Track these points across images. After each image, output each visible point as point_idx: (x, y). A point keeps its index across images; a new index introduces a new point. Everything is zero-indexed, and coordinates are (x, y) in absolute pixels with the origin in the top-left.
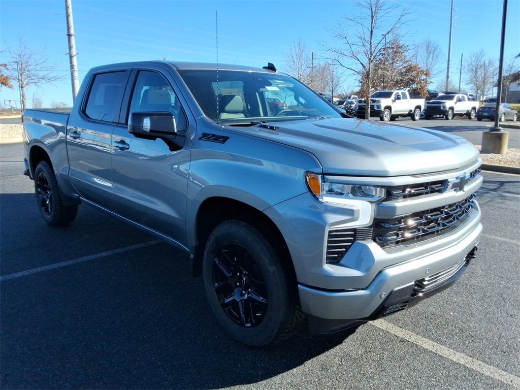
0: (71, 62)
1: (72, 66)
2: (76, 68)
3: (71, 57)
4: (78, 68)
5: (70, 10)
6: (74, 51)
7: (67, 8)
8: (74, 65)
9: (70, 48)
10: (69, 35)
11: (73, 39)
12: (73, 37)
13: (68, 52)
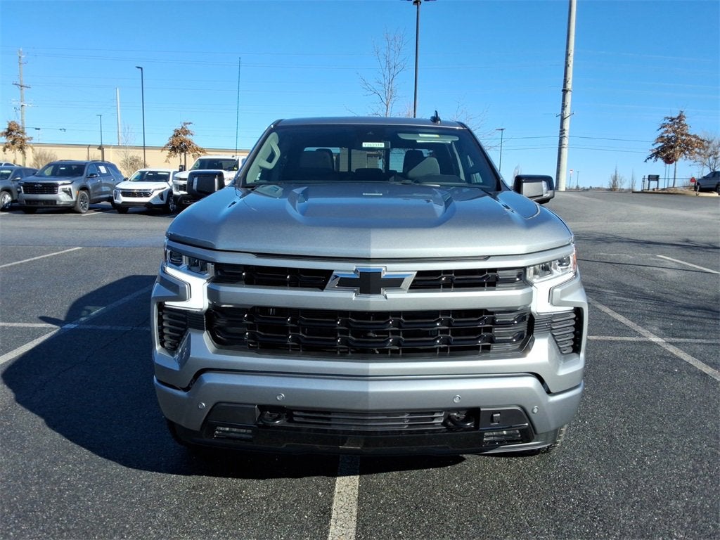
0: (562, 126)
1: (562, 131)
2: (567, 133)
3: (563, 119)
4: (569, 133)
5: (571, 59)
6: (568, 111)
7: (567, 55)
8: (564, 130)
9: (564, 107)
10: (565, 91)
11: (569, 95)
12: (569, 93)
13: (560, 113)
